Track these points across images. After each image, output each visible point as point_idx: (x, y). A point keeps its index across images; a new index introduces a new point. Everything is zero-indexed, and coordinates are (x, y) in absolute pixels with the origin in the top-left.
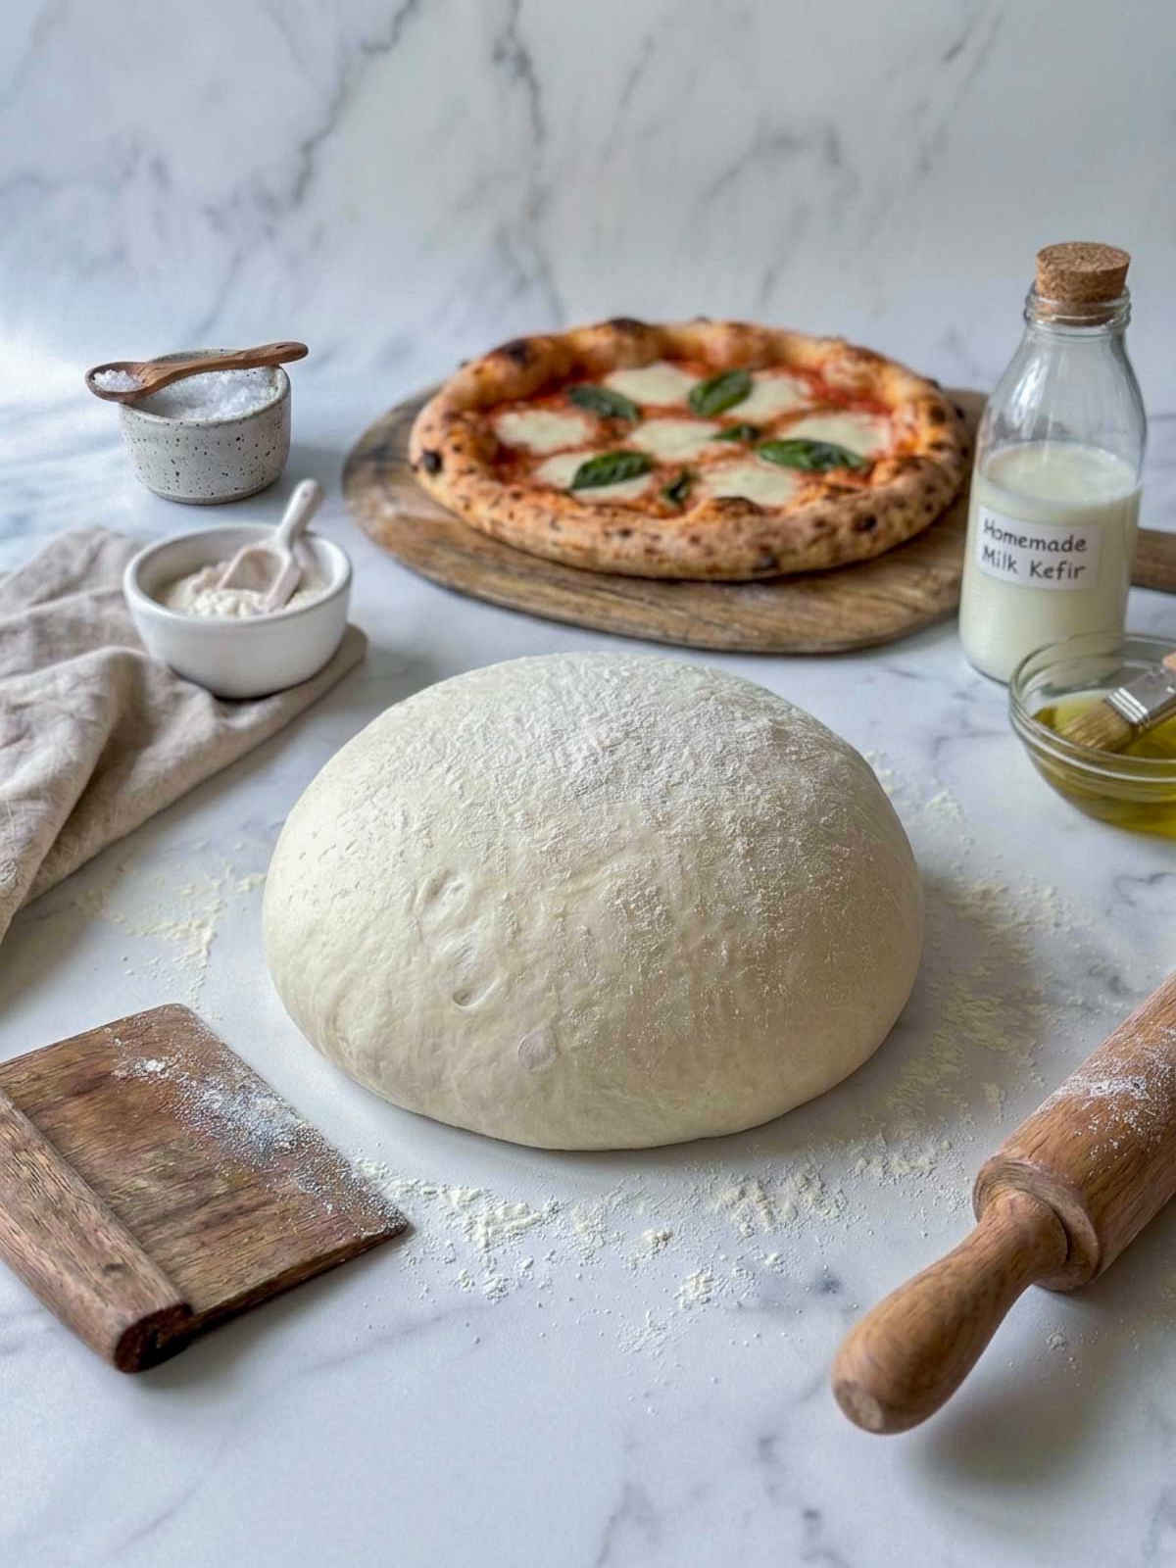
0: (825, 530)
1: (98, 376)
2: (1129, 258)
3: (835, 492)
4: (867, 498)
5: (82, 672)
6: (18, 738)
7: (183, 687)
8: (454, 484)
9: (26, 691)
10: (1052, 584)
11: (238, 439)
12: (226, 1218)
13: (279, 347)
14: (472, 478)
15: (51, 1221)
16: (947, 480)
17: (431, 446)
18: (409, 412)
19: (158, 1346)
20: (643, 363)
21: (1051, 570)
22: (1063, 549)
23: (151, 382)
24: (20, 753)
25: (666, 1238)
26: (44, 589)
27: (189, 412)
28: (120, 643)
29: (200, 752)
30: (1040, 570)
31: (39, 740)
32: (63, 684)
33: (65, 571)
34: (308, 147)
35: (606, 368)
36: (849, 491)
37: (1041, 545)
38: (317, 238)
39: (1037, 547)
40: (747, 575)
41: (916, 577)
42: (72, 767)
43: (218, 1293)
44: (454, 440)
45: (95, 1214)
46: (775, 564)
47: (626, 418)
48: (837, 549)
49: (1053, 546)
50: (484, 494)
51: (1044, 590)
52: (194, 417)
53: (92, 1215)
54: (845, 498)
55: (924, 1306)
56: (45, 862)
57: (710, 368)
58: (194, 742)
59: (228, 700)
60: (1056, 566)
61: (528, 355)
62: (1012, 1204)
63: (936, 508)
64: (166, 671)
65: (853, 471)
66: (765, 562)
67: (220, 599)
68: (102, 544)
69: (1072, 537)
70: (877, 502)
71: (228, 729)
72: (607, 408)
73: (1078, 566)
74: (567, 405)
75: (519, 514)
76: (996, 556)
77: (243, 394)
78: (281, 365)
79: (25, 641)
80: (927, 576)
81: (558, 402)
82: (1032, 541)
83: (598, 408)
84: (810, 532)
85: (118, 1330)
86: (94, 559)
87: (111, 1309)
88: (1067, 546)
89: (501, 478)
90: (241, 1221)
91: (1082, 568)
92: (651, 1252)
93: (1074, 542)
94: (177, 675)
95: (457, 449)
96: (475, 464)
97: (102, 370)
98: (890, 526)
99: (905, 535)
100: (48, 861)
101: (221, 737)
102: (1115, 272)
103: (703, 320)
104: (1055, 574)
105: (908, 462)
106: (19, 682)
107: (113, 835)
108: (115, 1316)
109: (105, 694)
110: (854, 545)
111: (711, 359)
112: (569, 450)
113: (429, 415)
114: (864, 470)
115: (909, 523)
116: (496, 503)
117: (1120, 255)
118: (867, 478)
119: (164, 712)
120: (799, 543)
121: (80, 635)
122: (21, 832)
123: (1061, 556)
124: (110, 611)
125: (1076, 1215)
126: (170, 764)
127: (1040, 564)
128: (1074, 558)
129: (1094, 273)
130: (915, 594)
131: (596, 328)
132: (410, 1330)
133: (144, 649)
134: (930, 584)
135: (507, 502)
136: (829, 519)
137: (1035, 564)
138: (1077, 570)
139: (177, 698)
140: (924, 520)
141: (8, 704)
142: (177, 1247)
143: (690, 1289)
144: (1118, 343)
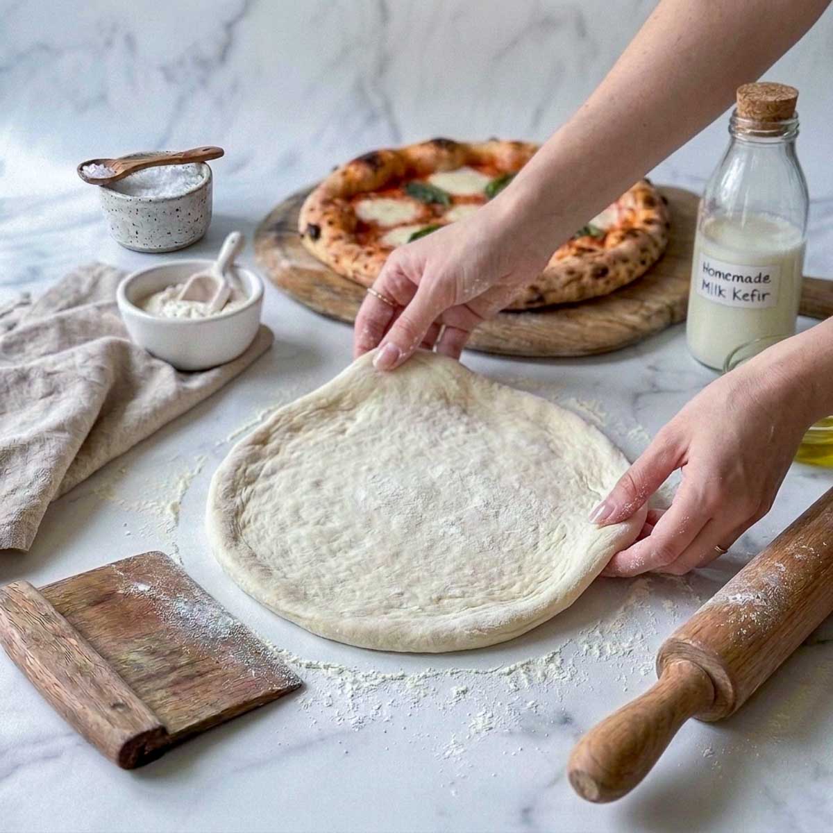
0: (575, 276)
1: (85, 168)
2: (798, 93)
3: (581, 251)
4: (602, 255)
5: (89, 351)
6: (50, 394)
7: (155, 362)
8: (328, 246)
9: (54, 364)
10: (748, 304)
11: (177, 210)
12: (190, 678)
13: (204, 150)
14: (340, 243)
15: (78, 678)
16: (656, 245)
17: (313, 222)
18: (298, 200)
19: (146, 753)
20: (454, 168)
21: (747, 295)
22: (756, 282)
23: (120, 172)
24: (51, 403)
25: (464, 692)
26: (63, 303)
27: (145, 191)
28: (113, 334)
29: (167, 403)
30: (739, 295)
31: (64, 395)
32: (79, 359)
33: (77, 291)
34: (229, 26)
35: (430, 171)
36: (591, 250)
37: (740, 279)
38: (235, 87)
39: (738, 280)
40: (522, 306)
41: (635, 308)
42: (85, 412)
43: (183, 723)
44: (328, 218)
45: (106, 674)
46: (541, 299)
47: (442, 203)
48: (582, 289)
49: (748, 280)
50: (349, 253)
51: (743, 309)
52: (150, 195)
53: (104, 675)
54: (588, 255)
55: (626, 725)
56: (68, 470)
57: (499, 171)
58: (163, 397)
59: (184, 372)
60: (750, 293)
61: (378, 162)
62: (680, 667)
63: (649, 263)
64: (144, 352)
65: (593, 238)
66: (535, 297)
67: (179, 307)
68: (101, 275)
69: (760, 274)
70: (609, 259)
71: (185, 389)
72: (430, 197)
73: (765, 293)
74: (404, 195)
75: (371, 266)
76: (710, 286)
77: (181, 180)
78: (206, 162)
79: (53, 333)
80: (642, 307)
81: (397, 193)
82: (734, 277)
83: (424, 197)
84: (564, 278)
85: (121, 742)
86: (95, 284)
87: (116, 730)
88: (757, 280)
89: (360, 243)
90: (198, 680)
91: (768, 294)
92: (455, 700)
93: (763, 276)
94: (152, 355)
95: (331, 223)
96: (342, 233)
97: (88, 164)
98: (618, 274)
99: (627, 281)
100: (70, 471)
101: (179, 394)
102: (788, 101)
103: (494, 140)
104: (749, 298)
105: (629, 232)
106: (51, 358)
107: (112, 455)
108: (119, 735)
109: (105, 366)
110: (594, 286)
111: (499, 165)
112: (404, 224)
113: (310, 201)
114: (600, 238)
115: (630, 272)
116: (356, 259)
117: (792, 91)
118: (602, 242)
119: (142, 378)
120: (557, 284)
121: (88, 330)
122: (53, 452)
123: (753, 286)
124: (106, 316)
125: (719, 674)
126: (149, 410)
127: (740, 291)
128: (762, 288)
129: (775, 101)
130: (634, 319)
131: (423, 145)
132: (304, 747)
133: (130, 338)
134: (644, 312)
135: (363, 257)
136: (577, 270)
137: (736, 291)
138: (764, 296)
139: (151, 369)
140: (640, 270)
141: (44, 372)
142: (159, 695)
143: (479, 721)
144: (791, 149)
